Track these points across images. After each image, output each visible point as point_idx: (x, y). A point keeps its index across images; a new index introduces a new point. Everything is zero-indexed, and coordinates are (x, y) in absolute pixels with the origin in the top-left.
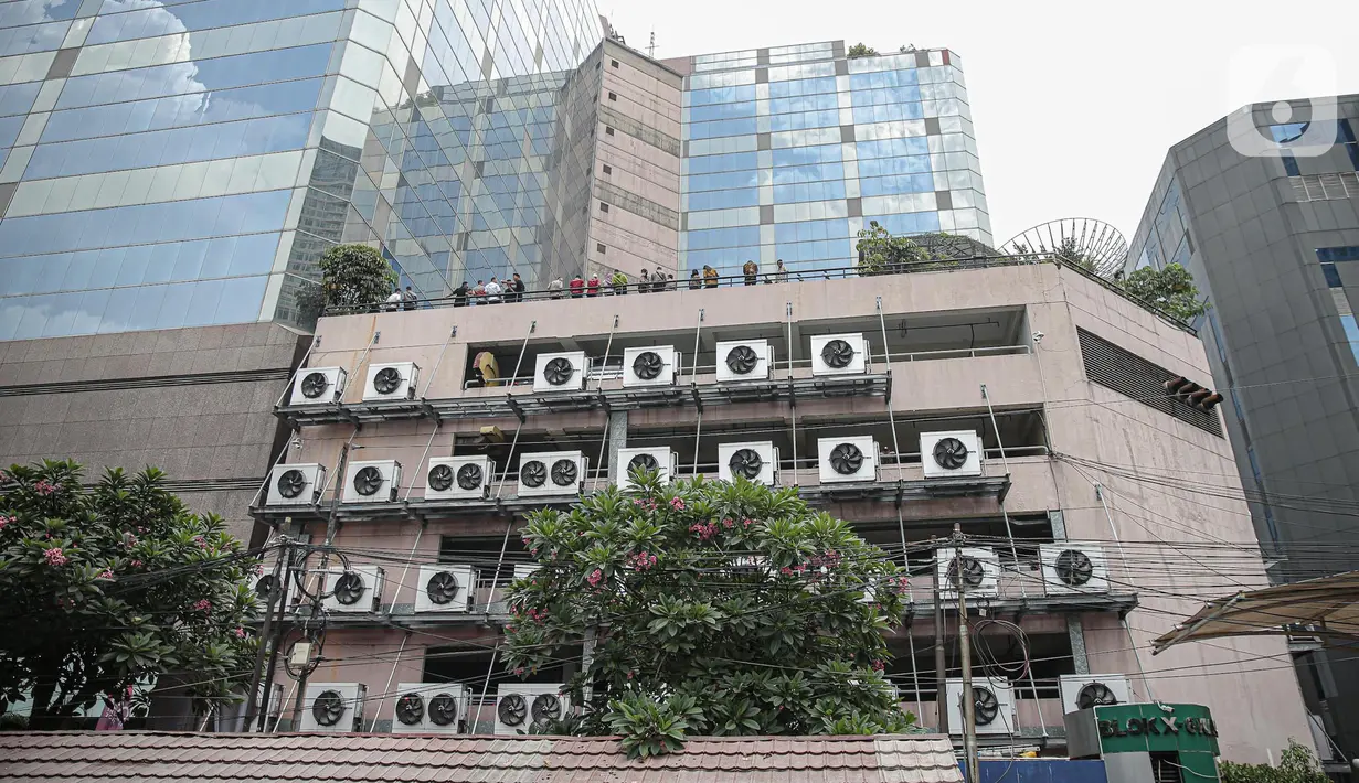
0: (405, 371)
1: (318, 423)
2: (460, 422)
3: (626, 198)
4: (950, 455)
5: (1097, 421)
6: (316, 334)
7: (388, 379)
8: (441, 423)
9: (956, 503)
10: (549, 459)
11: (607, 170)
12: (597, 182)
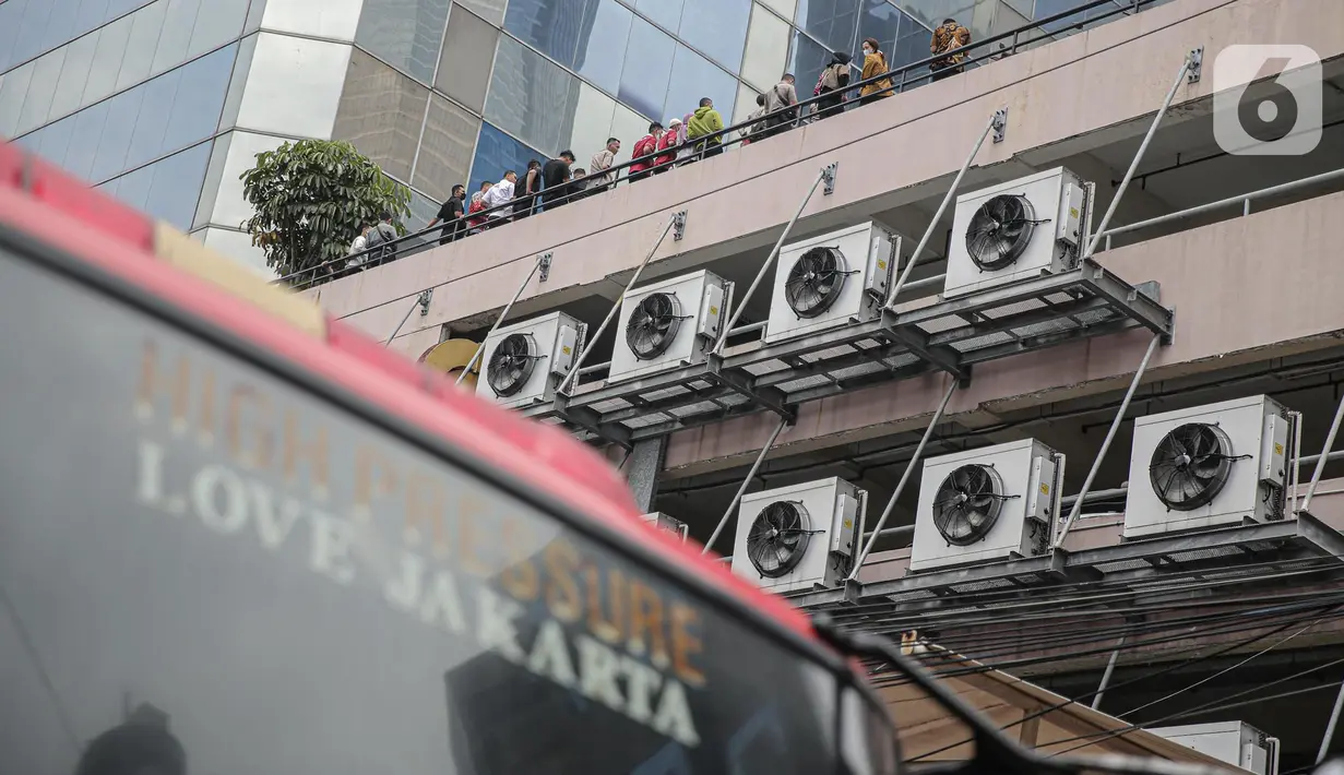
4: (1192, 465)
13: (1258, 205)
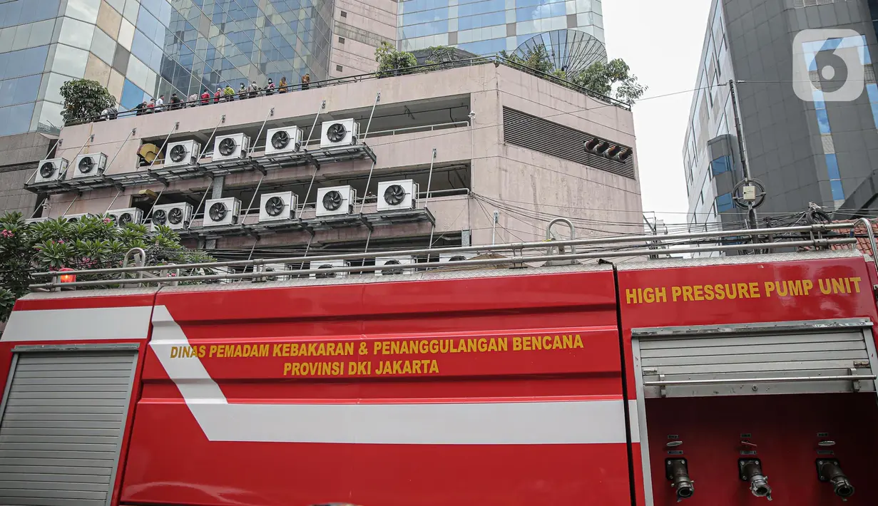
0: (96, 159)
1: (58, 193)
2: (134, 188)
3: (357, 33)
4: (395, 195)
5: (506, 171)
6: (60, 138)
7: (86, 163)
8: (124, 189)
9: (407, 226)
10: (167, 208)
11: (344, 14)
12: (337, 24)
13: (396, 133)
